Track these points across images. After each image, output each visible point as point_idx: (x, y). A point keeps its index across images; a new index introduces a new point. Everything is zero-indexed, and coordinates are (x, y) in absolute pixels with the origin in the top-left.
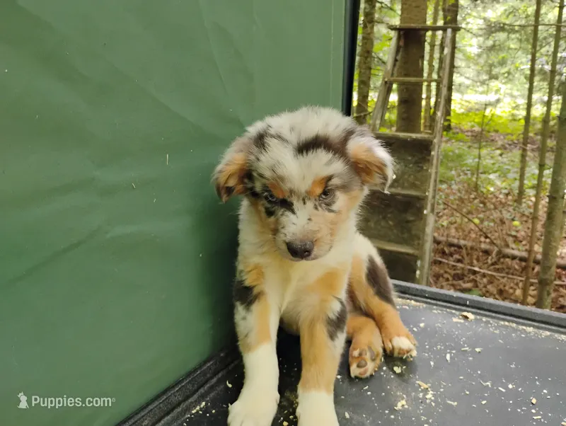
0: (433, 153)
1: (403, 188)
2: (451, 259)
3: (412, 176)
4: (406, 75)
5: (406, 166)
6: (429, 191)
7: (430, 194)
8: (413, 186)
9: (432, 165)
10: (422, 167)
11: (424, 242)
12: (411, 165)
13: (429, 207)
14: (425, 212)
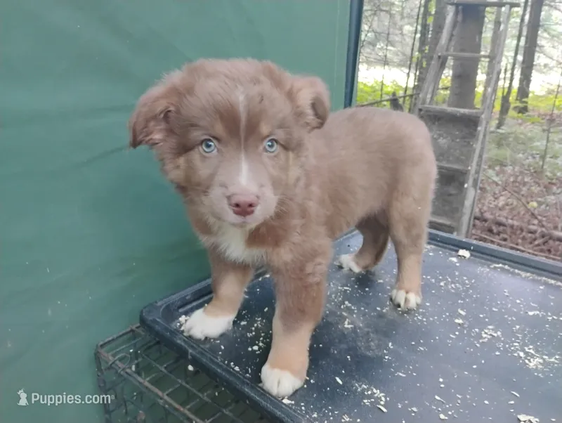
0: (479, 128)
1: (448, 161)
2: (497, 236)
3: (458, 151)
4: (462, 50)
5: (453, 141)
6: (471, 166)
7: (472, 168)
8: (458, 160)
9: (477, 140)
10: (469, 143)
11: (462, 214)
12: (458, 140)
13: (471, 181)
14: (466, 186)
